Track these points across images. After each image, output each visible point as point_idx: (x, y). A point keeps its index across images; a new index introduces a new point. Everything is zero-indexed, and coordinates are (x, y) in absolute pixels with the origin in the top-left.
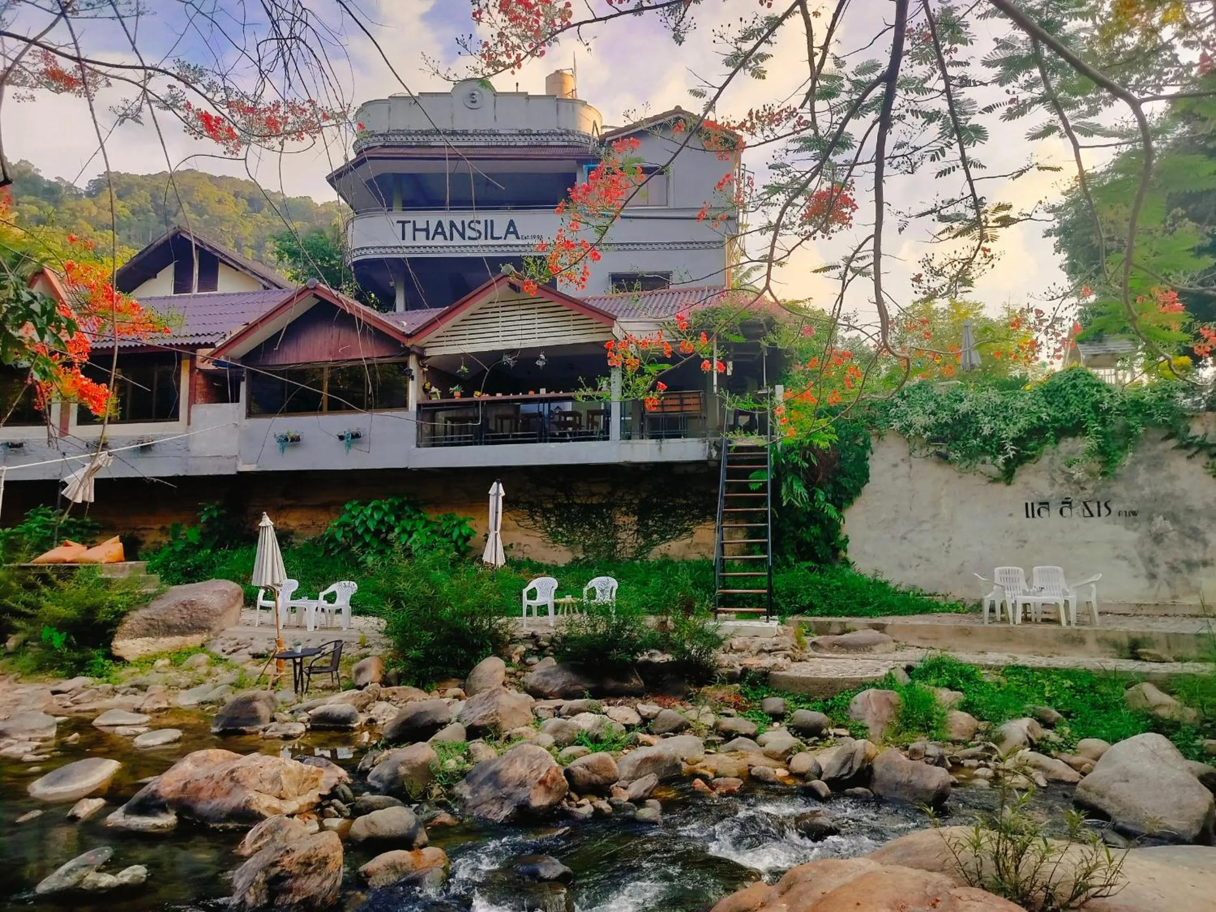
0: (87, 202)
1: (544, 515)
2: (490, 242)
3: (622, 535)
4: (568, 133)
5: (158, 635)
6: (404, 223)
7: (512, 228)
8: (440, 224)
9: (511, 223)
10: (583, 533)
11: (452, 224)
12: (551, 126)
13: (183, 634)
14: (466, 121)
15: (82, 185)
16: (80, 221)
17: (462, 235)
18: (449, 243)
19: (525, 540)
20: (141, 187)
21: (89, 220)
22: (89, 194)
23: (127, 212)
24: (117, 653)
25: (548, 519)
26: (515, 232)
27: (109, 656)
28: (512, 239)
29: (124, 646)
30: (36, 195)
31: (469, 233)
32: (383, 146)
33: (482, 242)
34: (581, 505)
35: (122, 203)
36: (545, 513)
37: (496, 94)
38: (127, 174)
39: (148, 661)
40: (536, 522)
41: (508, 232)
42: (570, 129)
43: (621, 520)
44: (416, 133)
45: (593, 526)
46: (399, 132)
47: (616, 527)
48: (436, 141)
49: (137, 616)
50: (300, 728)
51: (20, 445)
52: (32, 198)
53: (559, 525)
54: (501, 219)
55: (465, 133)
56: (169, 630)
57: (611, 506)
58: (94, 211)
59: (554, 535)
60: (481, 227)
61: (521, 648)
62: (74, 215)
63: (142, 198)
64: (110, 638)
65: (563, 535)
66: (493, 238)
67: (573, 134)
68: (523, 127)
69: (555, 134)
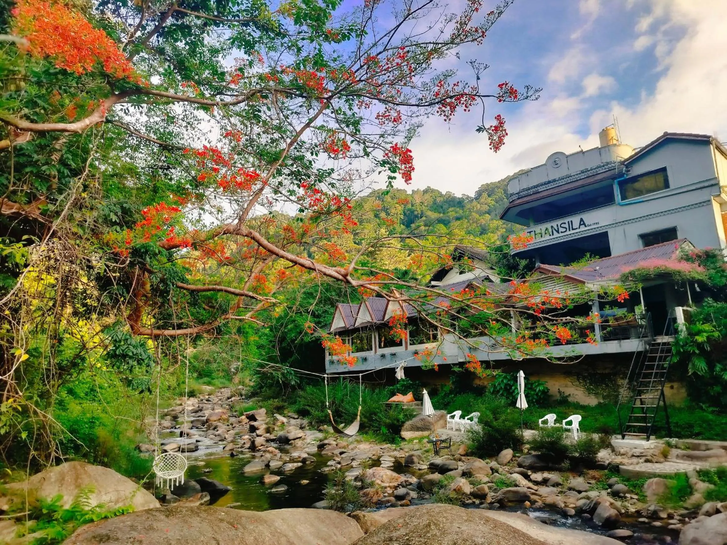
0: (475, 203)
1: (583, 379)
2: (572, 232)
3: (621, 390)
4: (608, 163)
5: (414, 430)
6: (530, 232)
7: (582, 221)
8: (547, 229)
9: (582, 220)
10: (603, 389)
11: (552, 227)
12: (599, 163)
13: (422, 431)
14: (555, 174)
15: (472, 195)
16: (473, 214)
17: (558, 232)
18: (552, 237)
19: (576, 392)
20: (498, 187)
21: (477, 212)
22: (476, 199)
23: (493, 202)
24: (403, 436)
25: (585, 381)
26: (584, 224)
27: (401, 437)
28: (583, 228)
29: (406, 434)
30: (454, 206)
31: (561, 230)
32: (519, 198)
33: (568, 233)
34: (600, 374)
35: (490, 199)
36: (584, 378)
37: (567, 157)
38: (491, 183)
39: (411, 440)
40: (580, 383)
41: (580, 225)
42: (608, 161)
43: (620, 382)
44: (532, 188)
45: (607, 386)
46: (524, 190)
47: (619, 386)
48: (540, 189)
49: (408, 424)
50: (426, 467)
51: (395, 354)
52: (453, 209)
53: (591, 385)
54: (576, 220)
55: (554, 181)
56: (418, 429)
57: (615, 374)
58: (479, 206)
59: (588, 390)
60: (567, 226)
61: (528, 446)
62: (470, 211)
63: (500, 193)
64: (400, 431)
65: (593, 390)
66: (573, 229)
67: (611, 163)
68: (582, 168)
69: (600, 167)
